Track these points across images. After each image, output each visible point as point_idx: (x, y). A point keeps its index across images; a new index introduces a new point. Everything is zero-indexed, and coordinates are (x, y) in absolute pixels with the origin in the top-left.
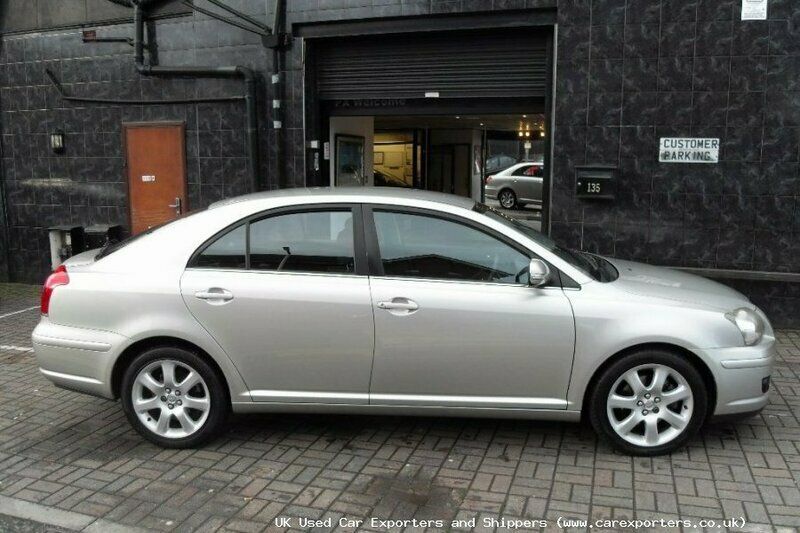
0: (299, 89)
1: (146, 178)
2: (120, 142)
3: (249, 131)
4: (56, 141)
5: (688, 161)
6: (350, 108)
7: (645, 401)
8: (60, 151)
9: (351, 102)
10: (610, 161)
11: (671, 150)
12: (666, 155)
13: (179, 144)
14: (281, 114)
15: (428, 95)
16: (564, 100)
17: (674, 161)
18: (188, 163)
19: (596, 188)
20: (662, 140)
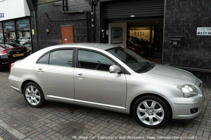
0: (98, 16)
1: (65, 40)
2: (60, 31)
3: (86, 27)
4: (47, 31)
5: (206, 35)
6: (113, 20)
7: (149, 111)
8: (48, 33)
9: (113, 19)
10: (181, 35)
11: (201, 31)
12: (199, 33)
13: (72, 31)
14: (94, 23)
15: (131, 16)
16: (168, 16)
17: (202, 35)
18: (74, 36)
19: (175, 43)
20: (198, 28)
